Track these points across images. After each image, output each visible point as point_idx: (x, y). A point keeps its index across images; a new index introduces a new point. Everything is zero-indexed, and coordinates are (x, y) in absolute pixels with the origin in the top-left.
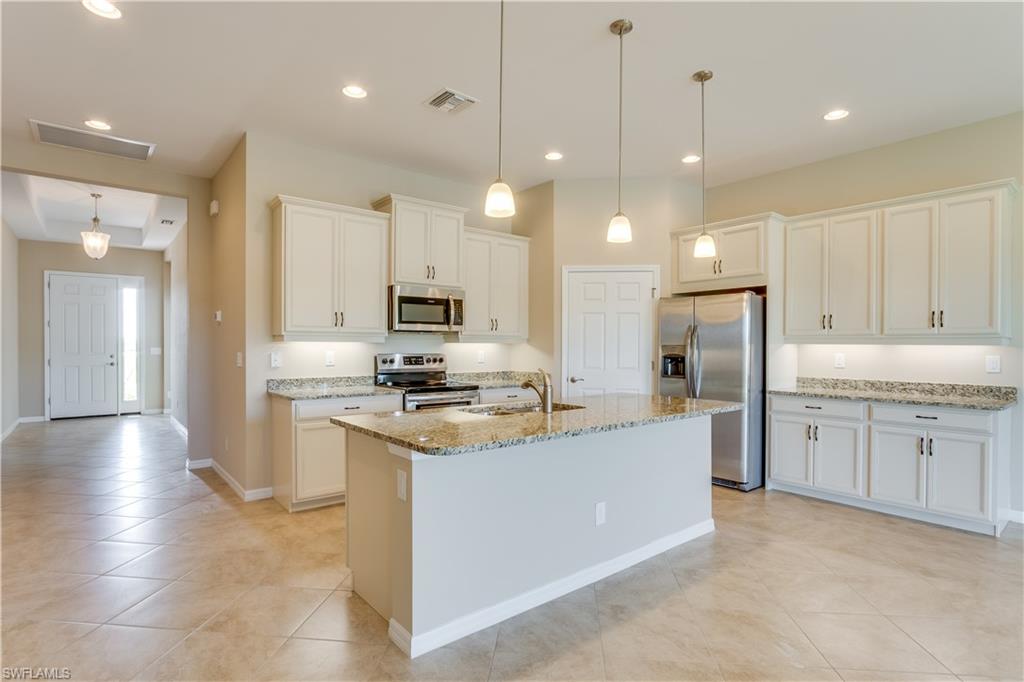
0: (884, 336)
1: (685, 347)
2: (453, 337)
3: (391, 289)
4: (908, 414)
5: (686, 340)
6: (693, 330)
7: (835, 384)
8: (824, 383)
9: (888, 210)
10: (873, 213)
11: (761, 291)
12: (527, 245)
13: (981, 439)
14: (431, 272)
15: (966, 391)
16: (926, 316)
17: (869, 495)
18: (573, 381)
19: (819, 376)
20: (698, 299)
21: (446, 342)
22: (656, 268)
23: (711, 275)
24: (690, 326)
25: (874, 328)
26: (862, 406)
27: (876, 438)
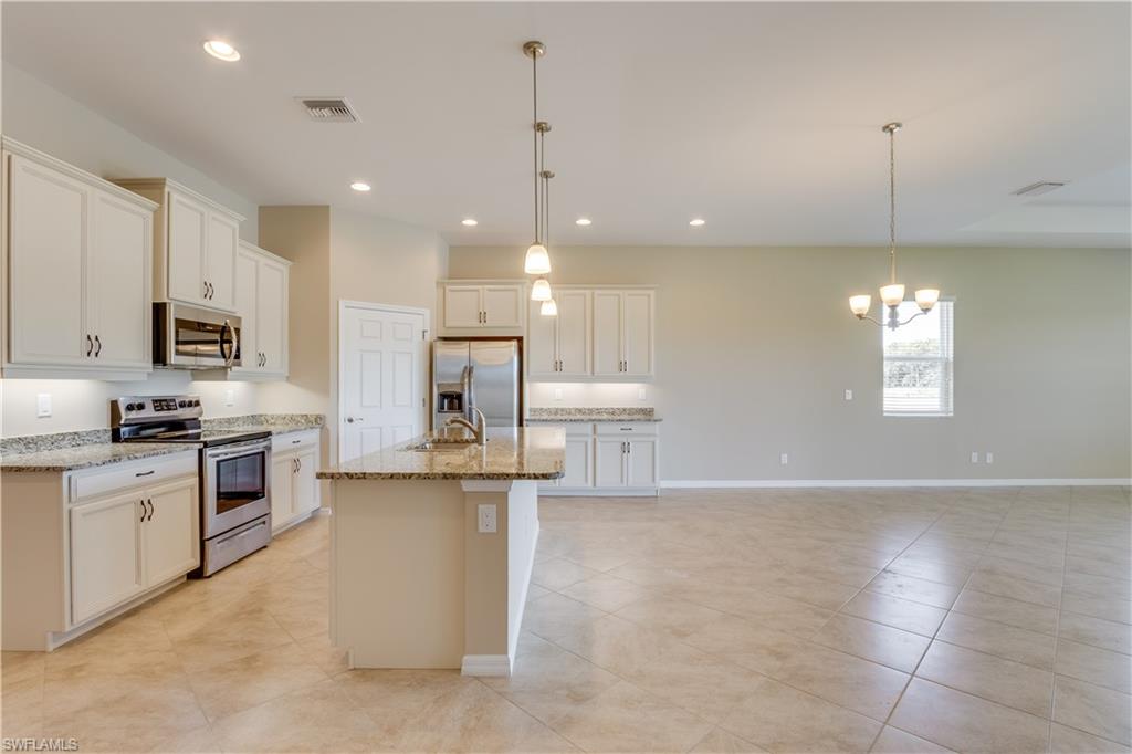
0: (592, 376)
1: (463, 385)
3: (159, 310)
4: (616, 428)
5: (463, 378)
6: (469, 371)
7: (557, 411)
8: (548, 411)
9: (597, 292)
10: (588, 292)
11: (520, 340)
12: (286, 271)
13: (652, 439)
16: (617, 364)
17: (595, 485)
18: (351, 421)
19: (545, 407)
20: (472, 343)
23: (476, 324)
24: (466, 368)
25: (589, 373)
26: (590, 425)
27: (598, 445)
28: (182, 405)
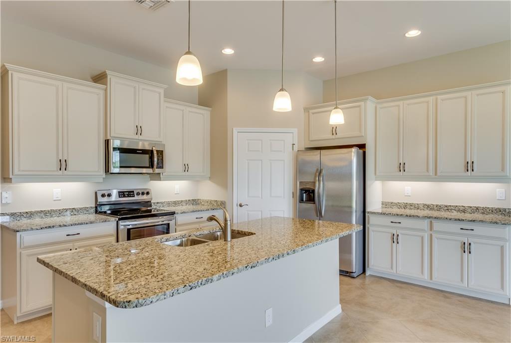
0: (437, 176)
1: (314, 183)
2: (157, 177)
3: (107, 142)
4: (455, 227)
5: (315, 179)
6: (320, 173)
7: (405, 206)
8: (399, 205)
9: (439, 97)
10: (431, 99)
11: (362, 146)
12: (209, 113)
13: (501, 243)
14: (139, 130)
15: (485, 211)
16: (463, 164)
17: (431, 279)
18: (241, 206)
19: (396, 201)
20: (323, 152)
21: (151, 180)
22: (295, 130)
23: (330, 136)
24: (318, 169)
25: (431, 173)
26: (427, 222)
27: (435, 241)
28: (138, 194)
